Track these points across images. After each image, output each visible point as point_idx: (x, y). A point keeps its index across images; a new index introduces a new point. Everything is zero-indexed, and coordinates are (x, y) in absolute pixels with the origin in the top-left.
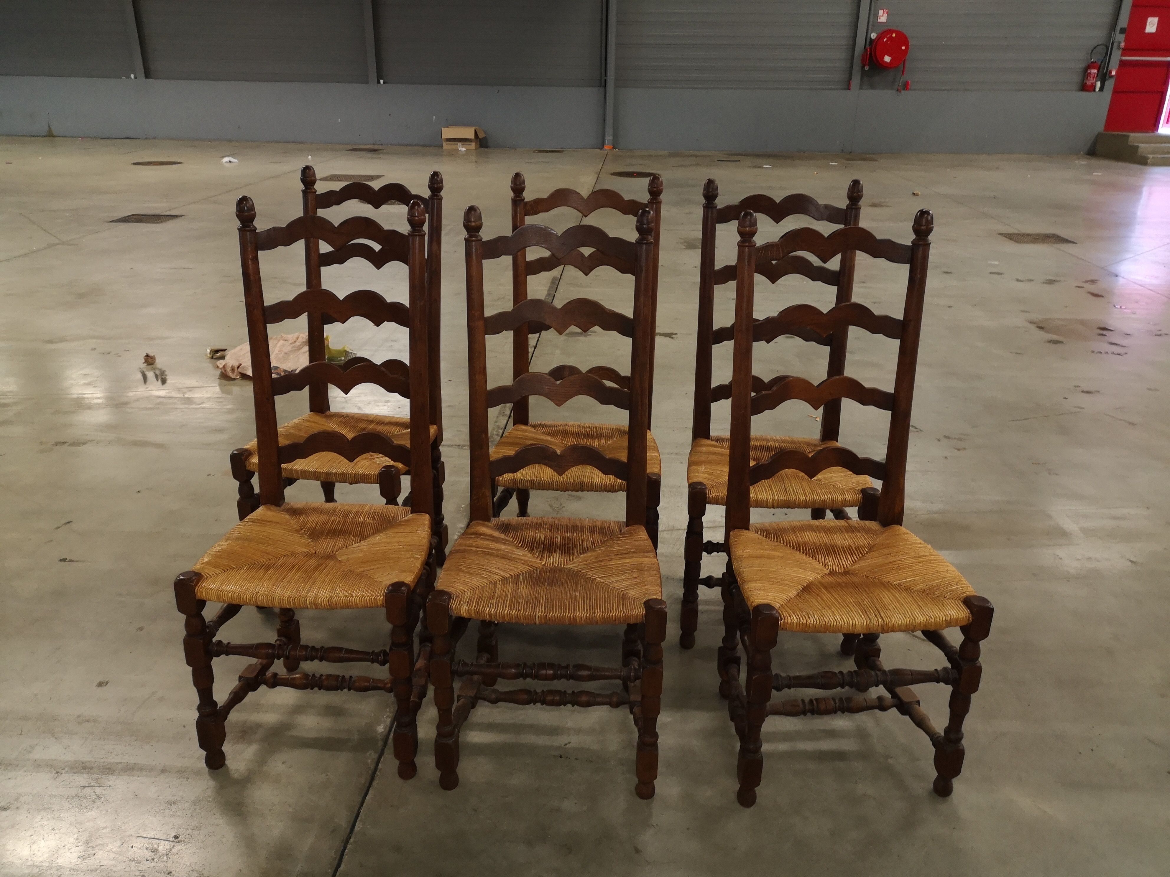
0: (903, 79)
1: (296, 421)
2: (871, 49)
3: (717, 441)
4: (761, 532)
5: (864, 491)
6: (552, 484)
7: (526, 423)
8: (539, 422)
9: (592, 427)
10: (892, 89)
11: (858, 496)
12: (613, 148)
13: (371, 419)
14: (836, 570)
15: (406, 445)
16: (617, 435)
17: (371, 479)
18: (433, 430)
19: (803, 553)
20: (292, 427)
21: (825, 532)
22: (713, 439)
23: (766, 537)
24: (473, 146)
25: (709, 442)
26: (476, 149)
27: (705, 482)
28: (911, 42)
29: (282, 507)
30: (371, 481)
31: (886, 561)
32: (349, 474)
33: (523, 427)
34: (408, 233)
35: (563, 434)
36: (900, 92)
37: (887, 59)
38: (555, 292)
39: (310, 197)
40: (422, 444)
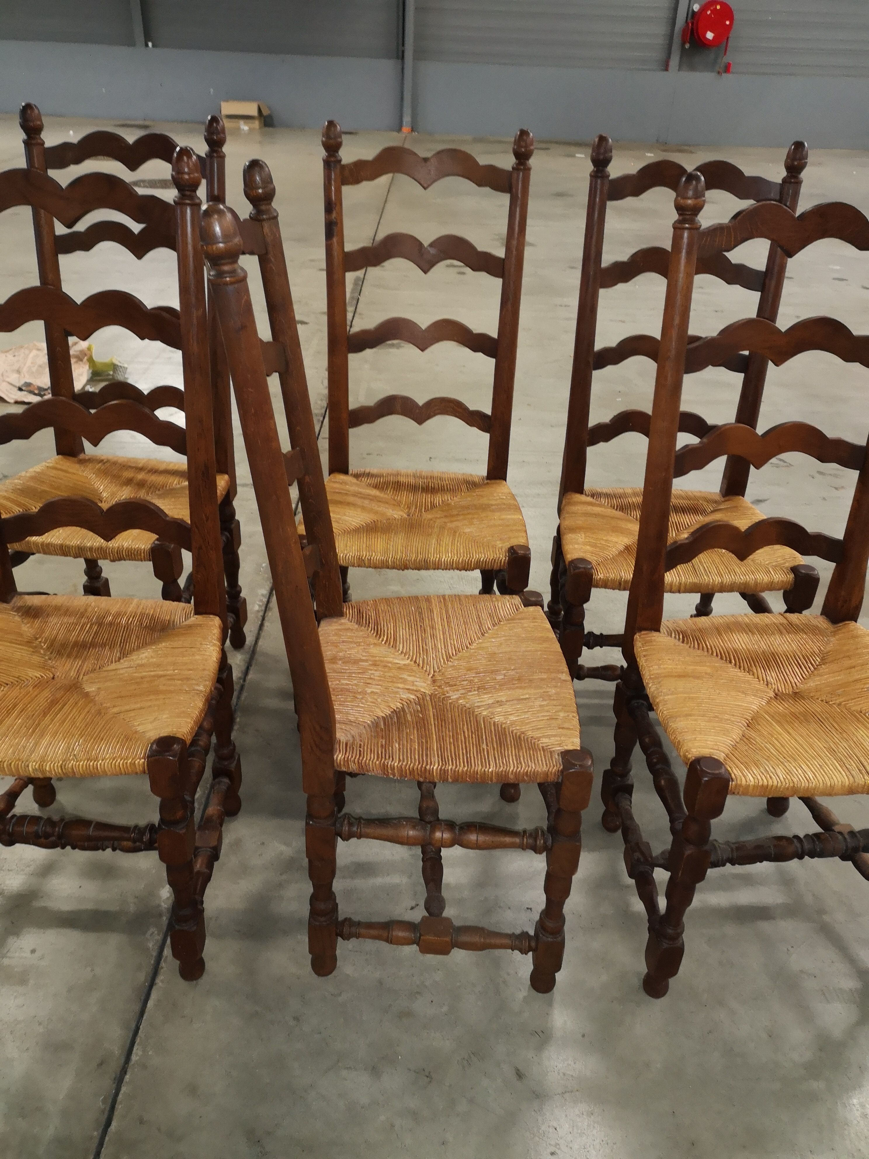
0: (726, 59)
1: (38, 468)
2: (692, 24)
3: (593, 496)
4: (675, 634)
5: (794, 570)
6: (387, 561)
7: (345, 470)
8: (362, 470)
9: (431, 477)
10: (712, 71)
11: (788, 576)
12: (412, 130)
13: (140, 465)
14: (782, 691)
15: (185, 519)
16: (464, 487)
17: (141, 555)
18: (222, 482)
19: (735, 665)
20: (32, 478)
21: (761, 634)
22: (587, 493)
23: (683, 642)
24: (256, 124)
25: (582, 498)
26: (260, 128)
27: (589, 557)
28: (736, 16)
29: (12, 604)
30: (141, 559)
31: (851, 680)
32: (109, 549)
33: (342, 477)
34: (174, 201)
35: (394, 487)
36: (721, 75)
37: (710, 35)
38: (360, 295)
39: (35, 151)
40: (207, 520)
